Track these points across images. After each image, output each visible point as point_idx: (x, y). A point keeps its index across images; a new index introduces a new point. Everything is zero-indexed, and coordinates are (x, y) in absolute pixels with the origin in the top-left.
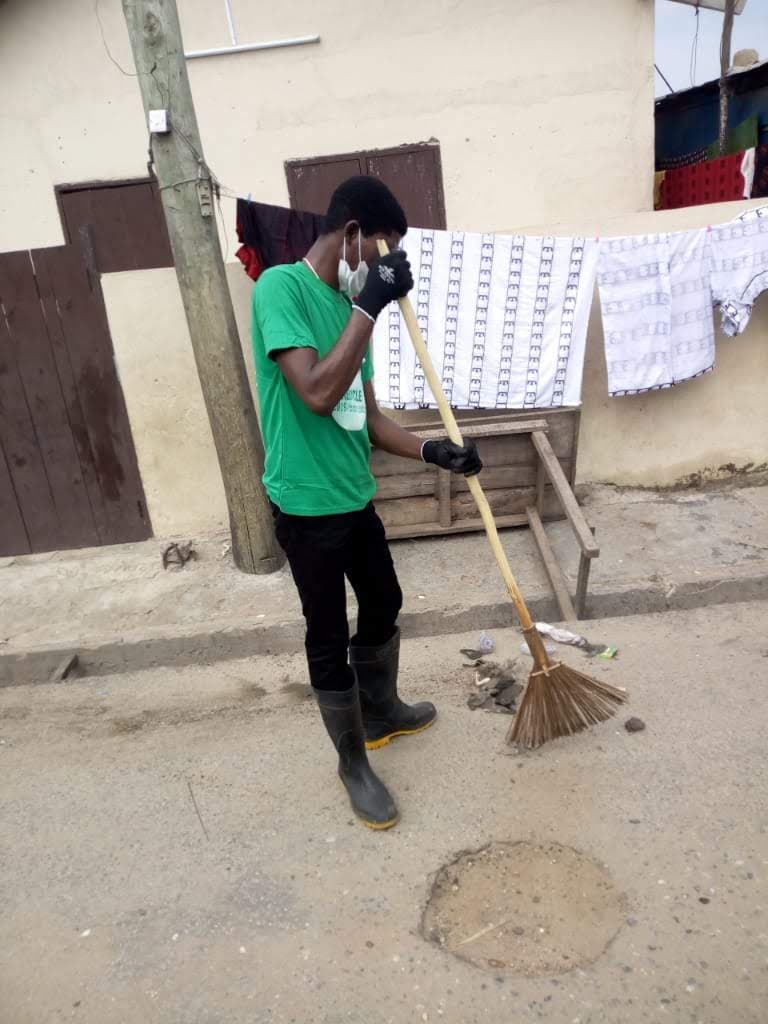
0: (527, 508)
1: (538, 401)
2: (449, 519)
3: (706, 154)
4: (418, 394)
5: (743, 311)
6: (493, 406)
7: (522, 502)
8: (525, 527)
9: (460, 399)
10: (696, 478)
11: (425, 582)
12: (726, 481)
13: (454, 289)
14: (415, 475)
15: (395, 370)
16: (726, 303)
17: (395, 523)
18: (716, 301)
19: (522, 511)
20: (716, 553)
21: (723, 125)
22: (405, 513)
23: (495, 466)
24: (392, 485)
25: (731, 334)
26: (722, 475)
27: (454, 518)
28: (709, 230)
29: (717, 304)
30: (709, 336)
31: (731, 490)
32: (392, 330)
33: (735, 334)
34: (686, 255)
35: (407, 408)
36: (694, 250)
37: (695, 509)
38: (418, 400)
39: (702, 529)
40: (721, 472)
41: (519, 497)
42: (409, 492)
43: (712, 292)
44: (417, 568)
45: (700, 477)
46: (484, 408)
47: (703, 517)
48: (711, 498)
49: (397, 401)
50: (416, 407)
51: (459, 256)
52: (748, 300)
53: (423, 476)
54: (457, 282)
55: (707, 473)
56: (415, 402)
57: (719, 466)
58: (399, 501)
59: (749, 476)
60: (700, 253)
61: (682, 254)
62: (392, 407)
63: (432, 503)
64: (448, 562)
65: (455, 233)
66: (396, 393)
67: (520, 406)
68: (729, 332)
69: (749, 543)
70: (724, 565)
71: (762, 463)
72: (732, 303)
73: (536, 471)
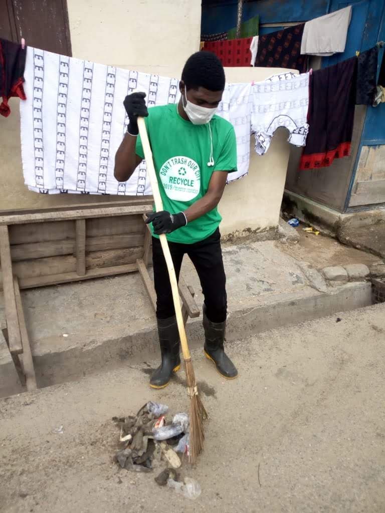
0: (137, 260)
1: (146, 191)
2: (84, 270)
3: (226, 36)
4: (59, 183)
5: (268, 139)
6: (115, 193)
7: (134, 257)
8: (136, 272)
9: (91, 187)
10: (231, 236)
11: (68, 321)
12: (247, 238)
13: (86, 105)
14: (58, 241)
15: (39, 164)
16: (259, 134)
17: (42, 274)
18: (253, 131)
19: (134, 262)
20: (249, 288)
21: (239, 19)
22: (50, 267)
23: (117, 235)
24: (40, 249)
25: (260, 154)
26: (245, 234)
27: (88, 268)
28: (253, 85)
29: (253, 133)
30: (247, 154)
31: (249, 244)
32: (36, 132)
33: (262, 154)
34: (238, 100)
35: (50, 193)
36: (244, 97)
37: (233, 256)
38: (59, 187)
39: (238, 270)
40: (244, 233)
41: (132, 253)
42: (53, 254)
43: (251, 125)
44: (61, 309)
45: (233, 236)
46: (109, 194)
47: (237, 263)
48: (240, 249)
49: (42, 187)
50: (58, 192)
51: (90, 80)
52: (270, 133)
53: (64, 242)
54: (88, 100)
55: (237, 233)
56: (56, 188)
57: (243, 229)
58: (45, 259)
59: (257, 234)
60: (247, 99)
61: (237, 99)
62: (38, 191)
63: (71, 260)
64: (84, 302)
65: (87, 62)
66: (41, 181)
67: (134, 194)
68: (259, 152)
69: (265, 280)
70: (254, 296)
71: (265, 227)
72: (262, 134)
73: (144, 237)
